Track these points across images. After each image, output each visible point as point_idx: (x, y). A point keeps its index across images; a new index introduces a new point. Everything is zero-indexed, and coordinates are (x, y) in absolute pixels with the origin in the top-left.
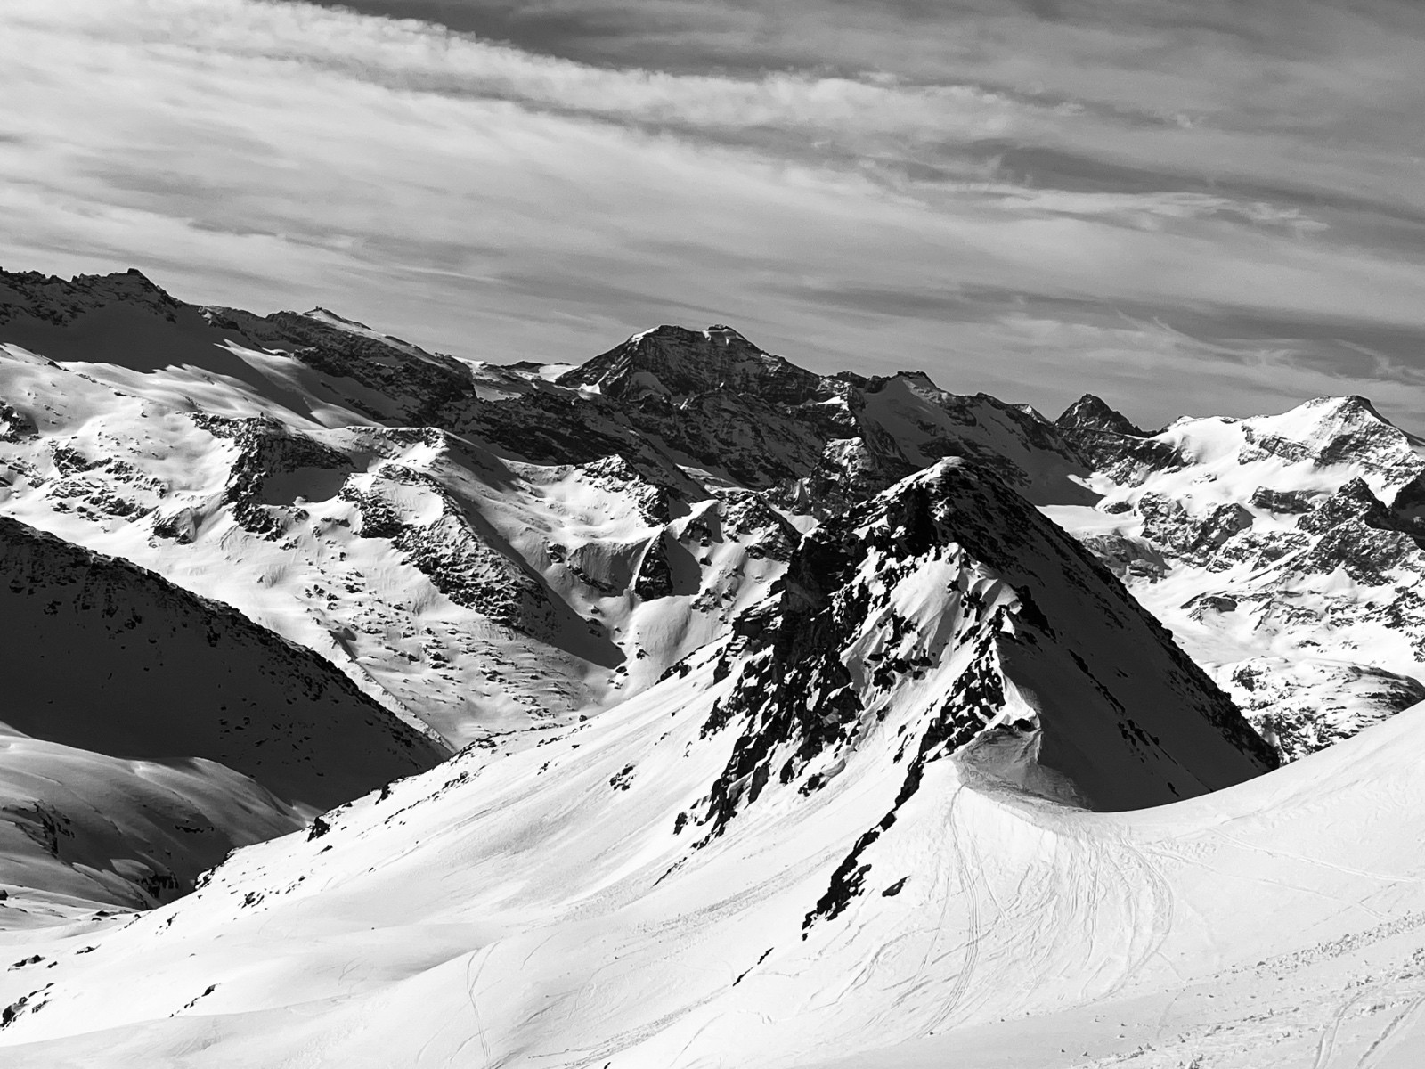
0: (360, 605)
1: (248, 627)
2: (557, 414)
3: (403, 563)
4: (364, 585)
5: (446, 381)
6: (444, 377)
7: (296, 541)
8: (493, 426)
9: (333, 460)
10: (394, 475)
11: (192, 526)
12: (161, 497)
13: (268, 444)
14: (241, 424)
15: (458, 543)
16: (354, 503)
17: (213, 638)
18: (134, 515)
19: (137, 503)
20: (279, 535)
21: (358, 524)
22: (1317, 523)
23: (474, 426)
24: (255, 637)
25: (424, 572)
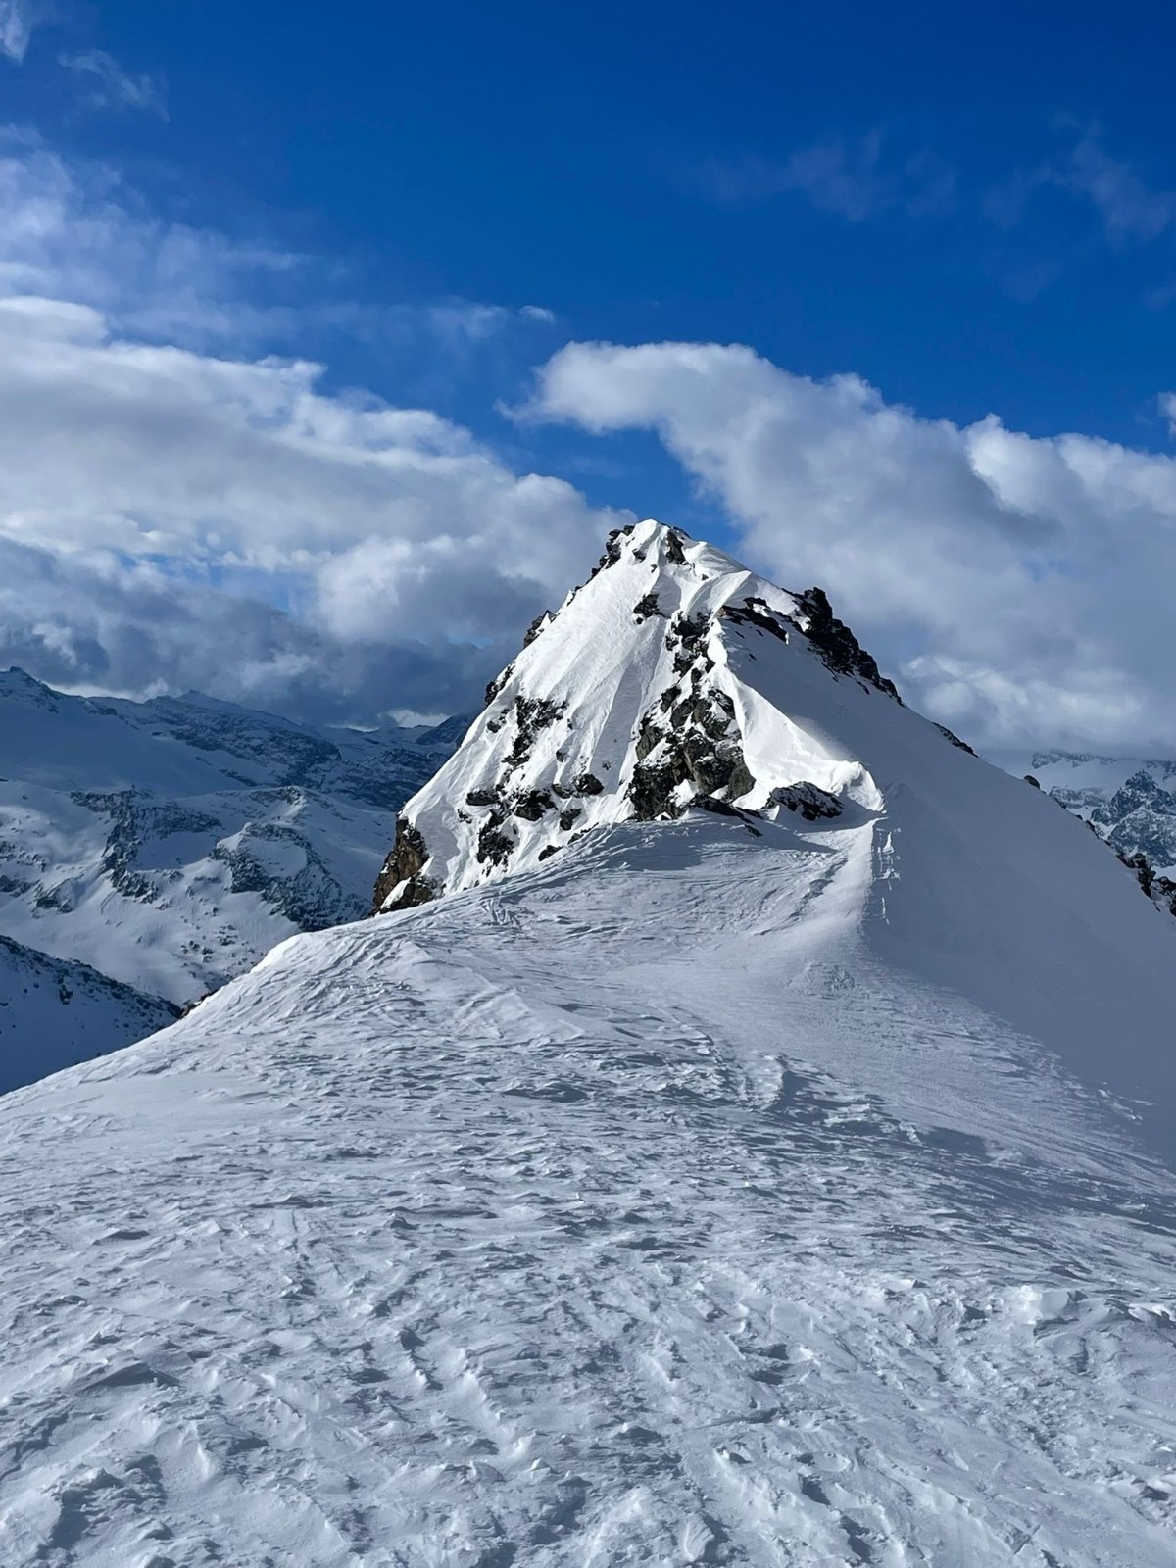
0: (234, 956)
1: (102, 983)
2: (415, 768)
3: (273, 913)
4: (236, 937)
5: (311, 746)
6: (308, 742)
7: (171, 901)
8: (358, 783)
9: (203, 823)
10: (259, 832)
11: (72, 896)
12: (43, 870)
13: (141, 814)
14: (115, 797)
15: (322, 889)
16: (223, 861)
17: (65, 996)
18: (18, 890)
19: (20, 878)
20: (154, 896)
21: (229, 880)
22: (1109, 815)
23: (339, 785)
24: (108, 991)
25: (292, 920)
